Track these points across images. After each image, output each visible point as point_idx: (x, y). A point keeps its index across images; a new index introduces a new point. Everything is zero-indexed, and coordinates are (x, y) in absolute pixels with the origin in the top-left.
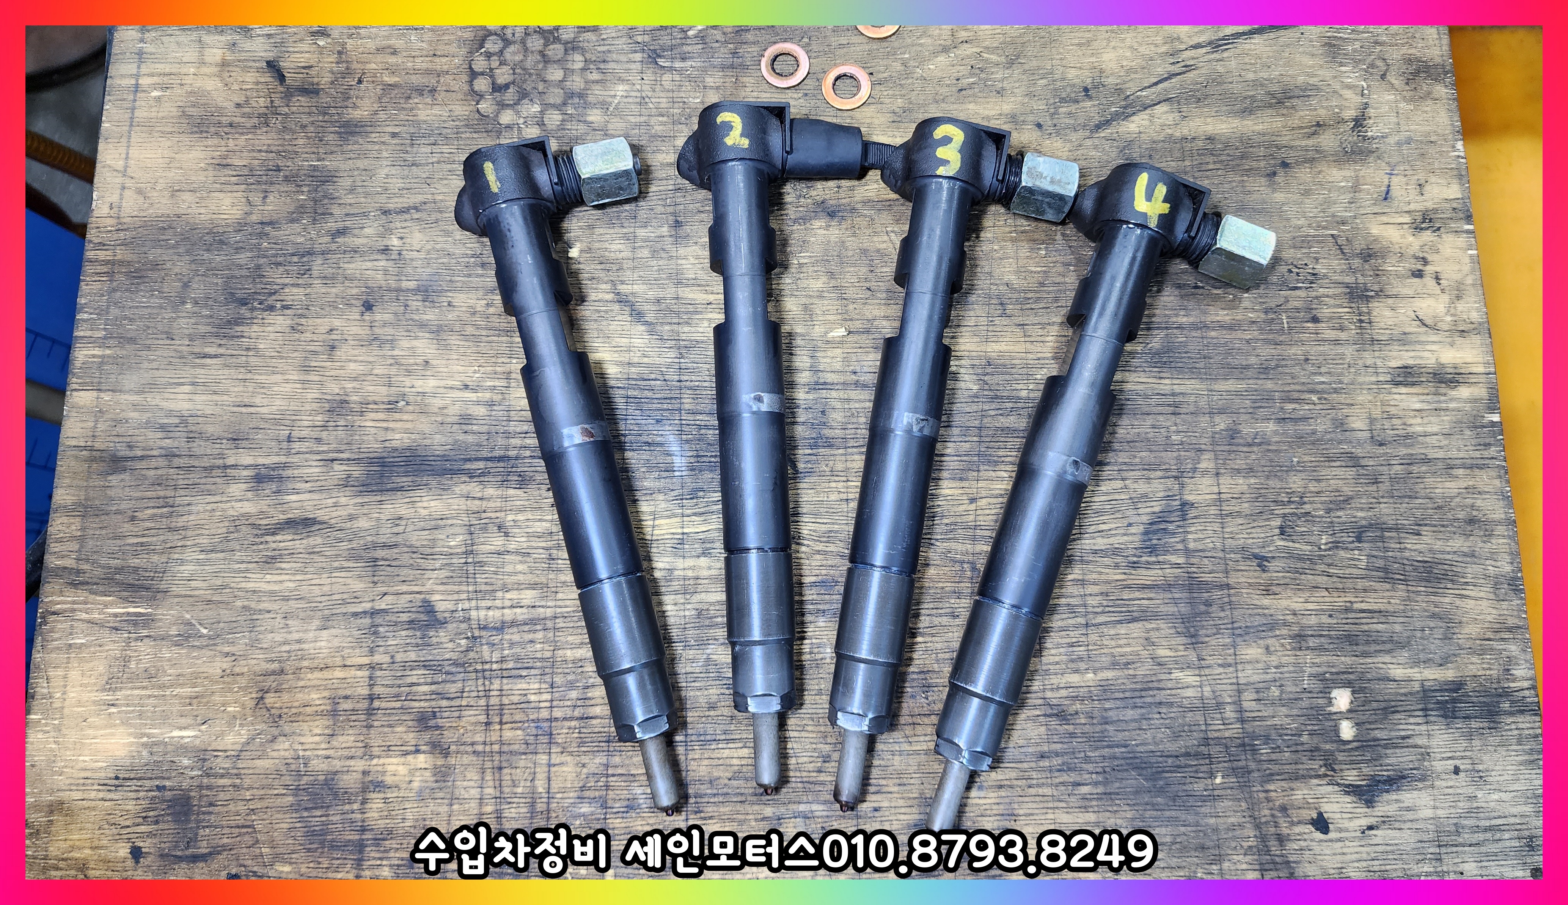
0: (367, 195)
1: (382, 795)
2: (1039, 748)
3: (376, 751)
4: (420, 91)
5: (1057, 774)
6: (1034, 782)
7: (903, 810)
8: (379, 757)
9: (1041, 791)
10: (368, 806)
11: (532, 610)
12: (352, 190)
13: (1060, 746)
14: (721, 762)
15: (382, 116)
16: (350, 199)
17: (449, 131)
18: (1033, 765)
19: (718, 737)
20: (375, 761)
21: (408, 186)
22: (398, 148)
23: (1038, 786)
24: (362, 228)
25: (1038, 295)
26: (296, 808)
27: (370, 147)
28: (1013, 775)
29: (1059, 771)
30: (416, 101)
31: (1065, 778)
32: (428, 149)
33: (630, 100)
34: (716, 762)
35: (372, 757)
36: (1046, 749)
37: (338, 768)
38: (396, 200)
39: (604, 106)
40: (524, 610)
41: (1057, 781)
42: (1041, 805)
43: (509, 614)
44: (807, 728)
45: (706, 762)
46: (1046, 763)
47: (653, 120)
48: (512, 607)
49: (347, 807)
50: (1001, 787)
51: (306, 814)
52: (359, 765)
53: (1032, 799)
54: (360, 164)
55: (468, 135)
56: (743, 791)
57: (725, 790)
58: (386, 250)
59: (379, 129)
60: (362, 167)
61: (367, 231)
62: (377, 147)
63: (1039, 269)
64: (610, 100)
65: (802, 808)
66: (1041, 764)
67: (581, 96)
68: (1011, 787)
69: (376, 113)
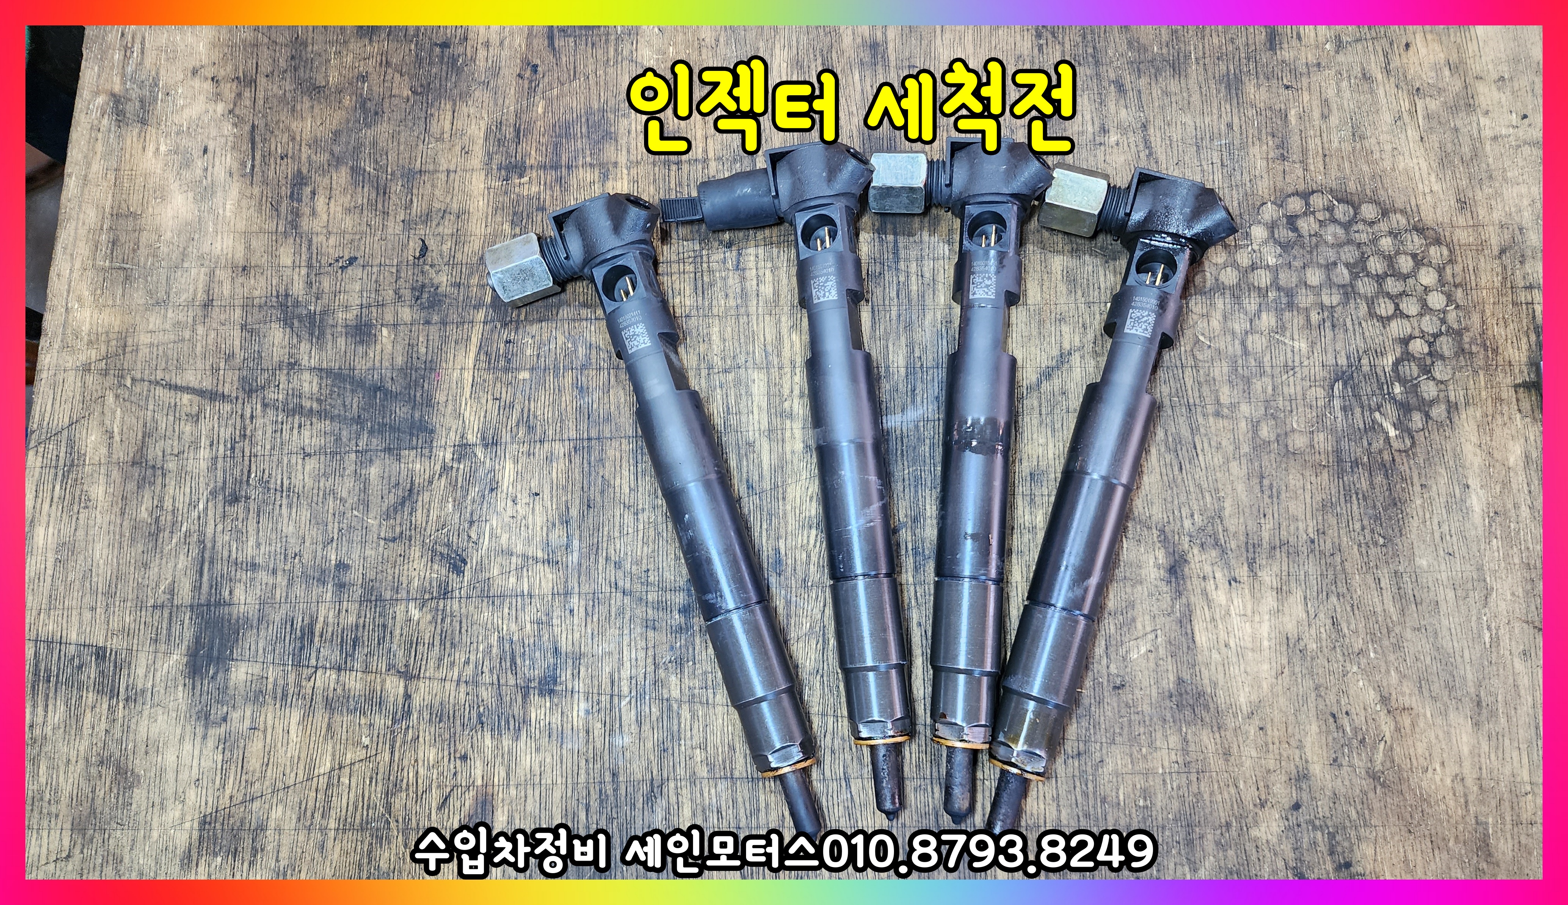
0: (1162, 108)
1: (597, 180)
2: (621, 772)
3: (634, 171)
4: (1282, 145)
5: (597, 788)
6: (591, 766)
7: (570, 637)
8: (629, 174)
9: (582, 772)
10: (588, 169)
11: (755, 293)
12: (1166, 93)
13: (624, 794)
14: (618, 468)
15: (1251, 112)
16: (1156, 92)
17: (1239, 178)
18: (607, 765)
19: (639, 465)
20: (625, 171)
21: (1174, 145)
22: (1216, 131)
23: (587, 769)
24: (1126, 107)
25: (1091, 795)
26: (589, 112)
27: (1215, 104)
28: (598, 745)
29: (601, 791)
30: (1271, 143)
31: (594, 796)
32: (1216, 160)
33: (1290, 354)
34: (618, 463)
35: (628, 169)
36: (621, 779)
37: (620, 141)
38: (1158, 135)
39: (1281, 328)
40: (755, 287)
41: (592, 789)
42: (569, 772)
43: (751, 274)
44: (645, 548)
45: (618, 454)
46: (608, 778)
47: (1267, 380)
48: (758, 276)
49: (588, 152)
50: (588, 732)
51: (583, 120)
52: (622, 159)
53: (576, 762)
54: (1196, 98)
55: (1235, 196)
56: (592, 489)
57: (593, 473)
58: (1104, 130)
59: (1235, 111)
60: (1192, 100)
61: (1123, 113)
62: (1215, 111)
63: (1121, 798)
64: (1288, 334)
65: (576, 543)
66: (607, 774)
67: (1291, 305)
68: (588, 741)
69: (1253, 105)
